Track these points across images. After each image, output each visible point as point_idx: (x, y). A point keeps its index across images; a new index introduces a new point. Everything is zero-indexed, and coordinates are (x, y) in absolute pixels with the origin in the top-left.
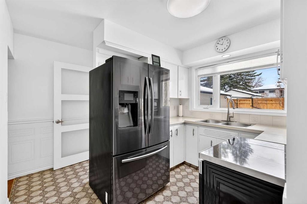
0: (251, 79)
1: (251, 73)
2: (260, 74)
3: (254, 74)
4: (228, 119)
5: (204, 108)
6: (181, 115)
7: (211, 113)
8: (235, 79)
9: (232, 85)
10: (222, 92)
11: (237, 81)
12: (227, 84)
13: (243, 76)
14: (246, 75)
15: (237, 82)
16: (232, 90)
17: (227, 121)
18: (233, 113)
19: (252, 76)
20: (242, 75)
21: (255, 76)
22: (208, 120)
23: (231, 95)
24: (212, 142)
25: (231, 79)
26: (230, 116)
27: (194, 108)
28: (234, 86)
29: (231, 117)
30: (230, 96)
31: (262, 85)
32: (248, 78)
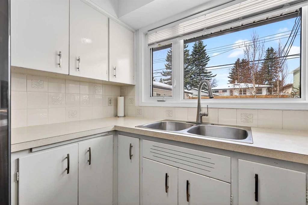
0: (209, 80)
1: (208, 74)
2: (215, 75)
3: (211, 75)
4: (197, 119)
5: (158, 101)
6: (121, 113)
7: (170, 110)
8: (196, 79)
9: (192, 84)
10: (186, 90)
11: (197, 81)
12: (188, 83)
13: (201, 77)
14: (204, 76)
15: (197, 83)
16: (193, 89)
17: (197, 123)
18: (208, 108)
19: (209, 77)
20: (201, 75)
21: (211, 77)
22: (164, 123)
23: (193, 93)
24: (167, 176)
25: (192, 79)
26: (201, 112)
27: (143, 101)
28: (194, 85)
29: (205, 115)
30: (191, 93)
31: (216, 85)
32: (206, 78)
